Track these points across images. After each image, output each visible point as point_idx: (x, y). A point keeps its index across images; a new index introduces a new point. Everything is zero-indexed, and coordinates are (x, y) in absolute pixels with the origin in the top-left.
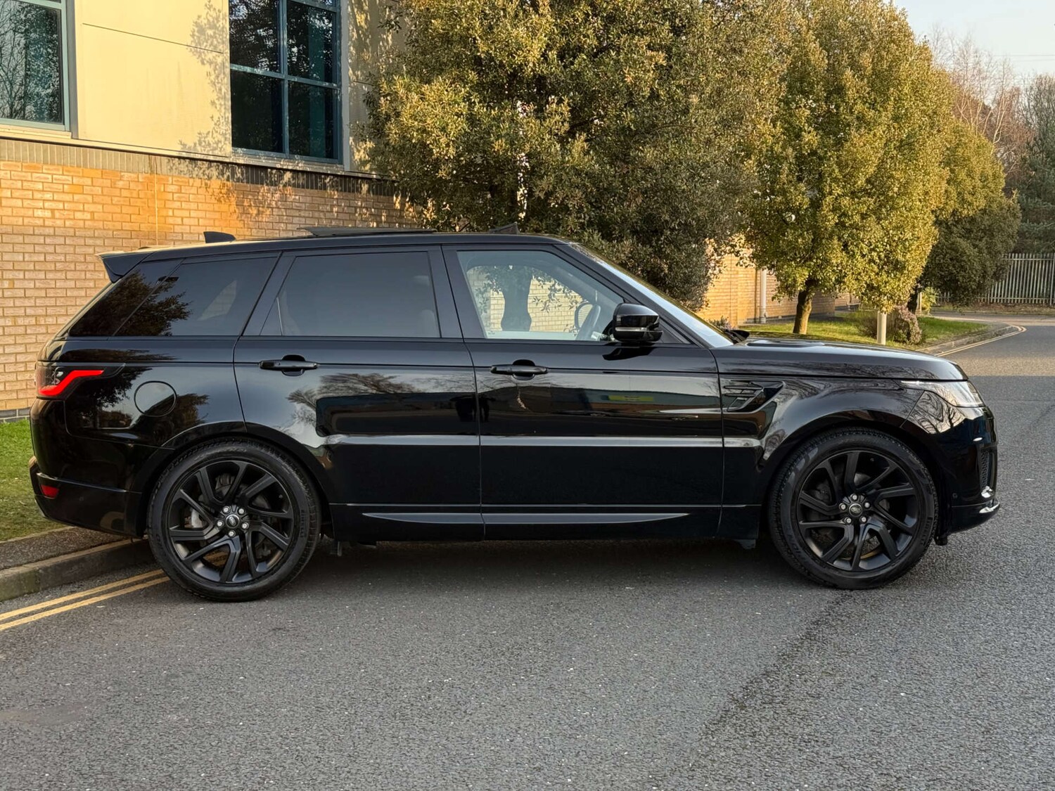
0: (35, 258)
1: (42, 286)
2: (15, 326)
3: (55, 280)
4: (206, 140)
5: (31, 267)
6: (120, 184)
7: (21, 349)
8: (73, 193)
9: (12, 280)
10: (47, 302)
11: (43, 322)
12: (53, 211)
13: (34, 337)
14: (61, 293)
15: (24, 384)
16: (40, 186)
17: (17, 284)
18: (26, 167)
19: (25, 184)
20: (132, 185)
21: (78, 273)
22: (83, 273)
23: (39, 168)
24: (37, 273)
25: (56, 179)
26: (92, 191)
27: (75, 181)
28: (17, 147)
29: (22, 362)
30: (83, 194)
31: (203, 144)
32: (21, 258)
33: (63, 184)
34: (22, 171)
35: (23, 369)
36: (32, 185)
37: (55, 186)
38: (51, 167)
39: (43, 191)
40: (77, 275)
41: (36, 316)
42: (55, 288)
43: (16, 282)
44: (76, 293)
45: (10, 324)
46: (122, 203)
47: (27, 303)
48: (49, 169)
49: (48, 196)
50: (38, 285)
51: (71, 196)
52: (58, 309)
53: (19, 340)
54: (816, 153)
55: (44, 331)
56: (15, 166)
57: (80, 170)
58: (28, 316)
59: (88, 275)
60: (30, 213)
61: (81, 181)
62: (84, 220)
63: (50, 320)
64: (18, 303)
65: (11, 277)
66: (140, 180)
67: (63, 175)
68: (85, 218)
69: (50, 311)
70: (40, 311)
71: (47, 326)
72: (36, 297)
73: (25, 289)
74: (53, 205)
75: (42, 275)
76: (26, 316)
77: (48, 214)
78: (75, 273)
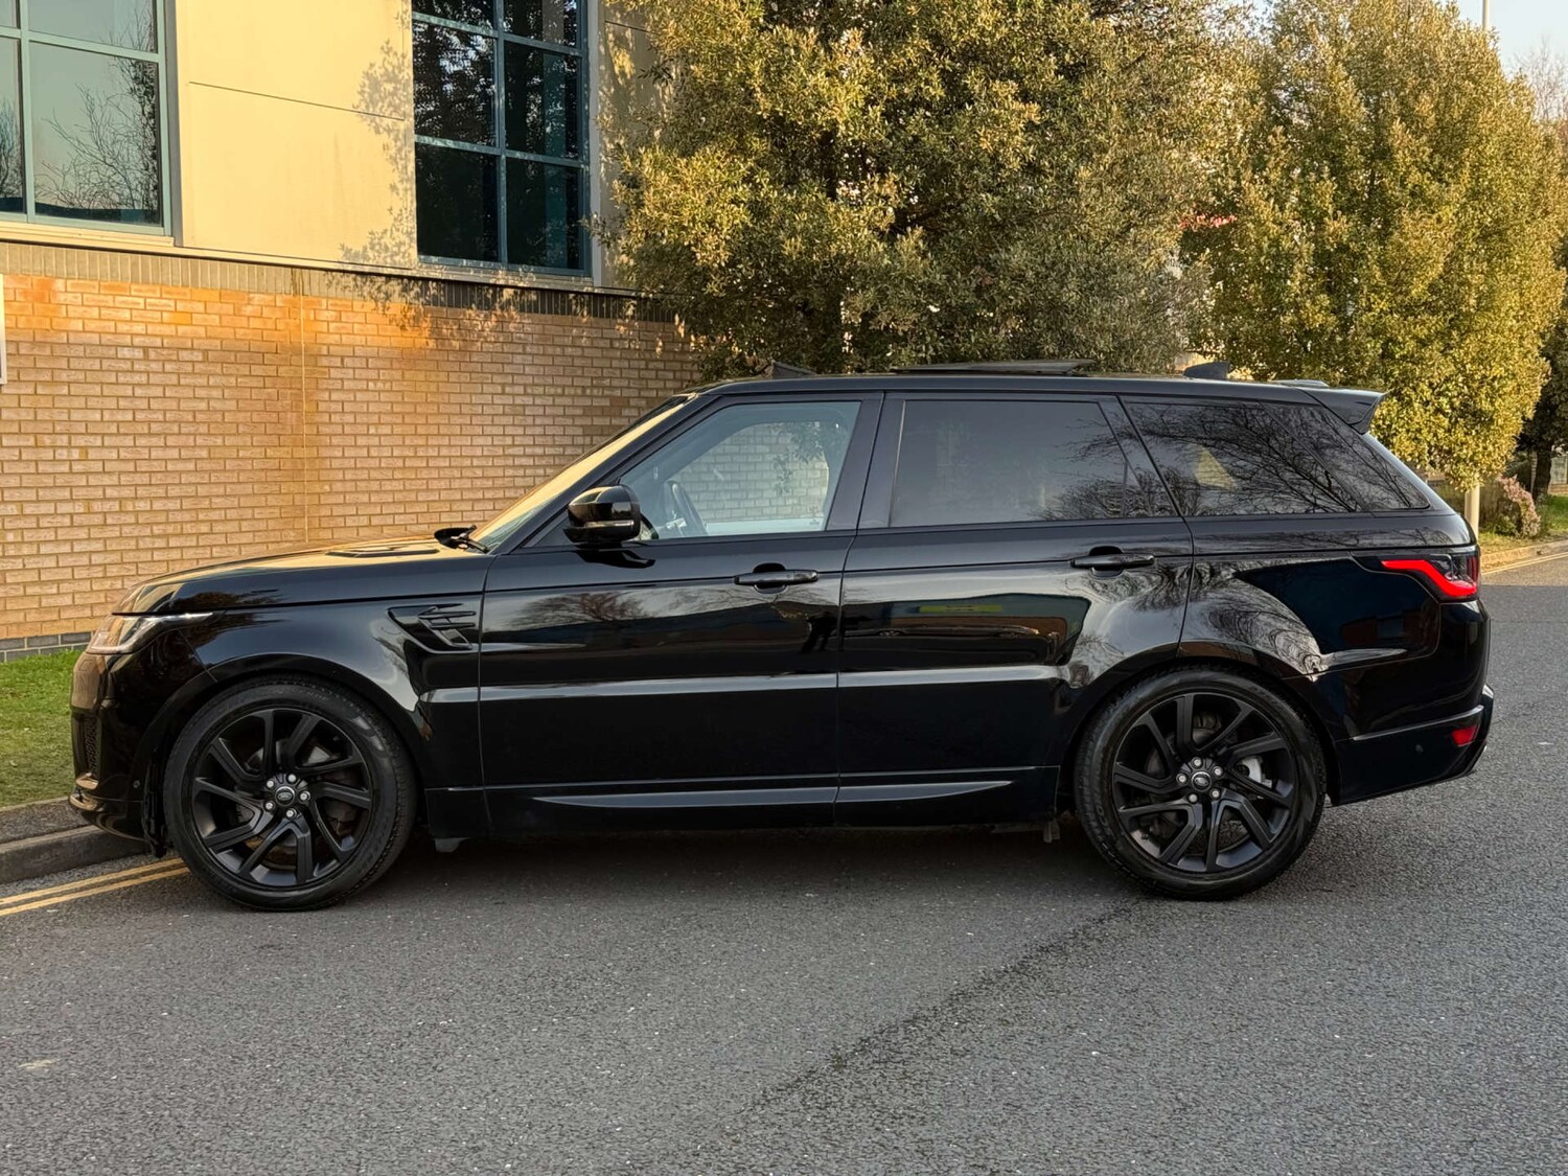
0: (119, 417)
1: (129, 456)
2: (89, 513)
3: (150, 447)
4: (382, 241)
5: (113, 429)
6: (248, 310)
7: (99, 546)
8: (177, 325)
9: (84, 449)
10: (138, 479)
11: (130, 508)
12: (145, 349)
13: (117, 529)
14: (157, 467)
15: (102, 595)
16: (127, 315)
17: (92, 454)
18: (105, 287)
19: (104, 311)
20: (266, 312)
21: (184, 437)
22: (192, 438)
23: (124, 289)
24: (122, 437)
25: (151, 305)
26: (206, 320)
27: (180, 306)
28: (92, 260)
29: (100, 565)
30: (192, 325)
31: (377, 247)
32: (98, 416)
33: (162, 311)
34: (99, 294)
35: (100, 575)
36: (113, 313)
37: (149, 314)
38: (144, 288)
39: (131, 321)
40: (182, 440)
41: (121, 500)
42: (149, 459)
43: (90, 451)
44: (180, 466)
45: (82, 510)
46: (250, 337)
47: (106, 480)
48: (140, 291)
49: (139, 328)
50: (123, 454)
51: (173, 328)
52: (154, 489)
53: (95, 533)
54: (1348, 248)
55: (133, 520)
56: (89, 286)
57: (187, 290)
58: (109, 499)
59: (200, 441)
60: (112, 352)
61: (189, 307)
62: (193, 362)
63: (142, 505)
64: (93, 481)
65: (83, 444)
66: (278, 304)
67: (161, 298)
68: (194, 359)
69: (141, 492)
70: (127, 492)
71: (137, 513)
72: (120, 473)
73: (103, 461)
74: (148, 341)
75: (129, 441)
76: (105, 499)
77: (139, 354)
78: (180, 437)
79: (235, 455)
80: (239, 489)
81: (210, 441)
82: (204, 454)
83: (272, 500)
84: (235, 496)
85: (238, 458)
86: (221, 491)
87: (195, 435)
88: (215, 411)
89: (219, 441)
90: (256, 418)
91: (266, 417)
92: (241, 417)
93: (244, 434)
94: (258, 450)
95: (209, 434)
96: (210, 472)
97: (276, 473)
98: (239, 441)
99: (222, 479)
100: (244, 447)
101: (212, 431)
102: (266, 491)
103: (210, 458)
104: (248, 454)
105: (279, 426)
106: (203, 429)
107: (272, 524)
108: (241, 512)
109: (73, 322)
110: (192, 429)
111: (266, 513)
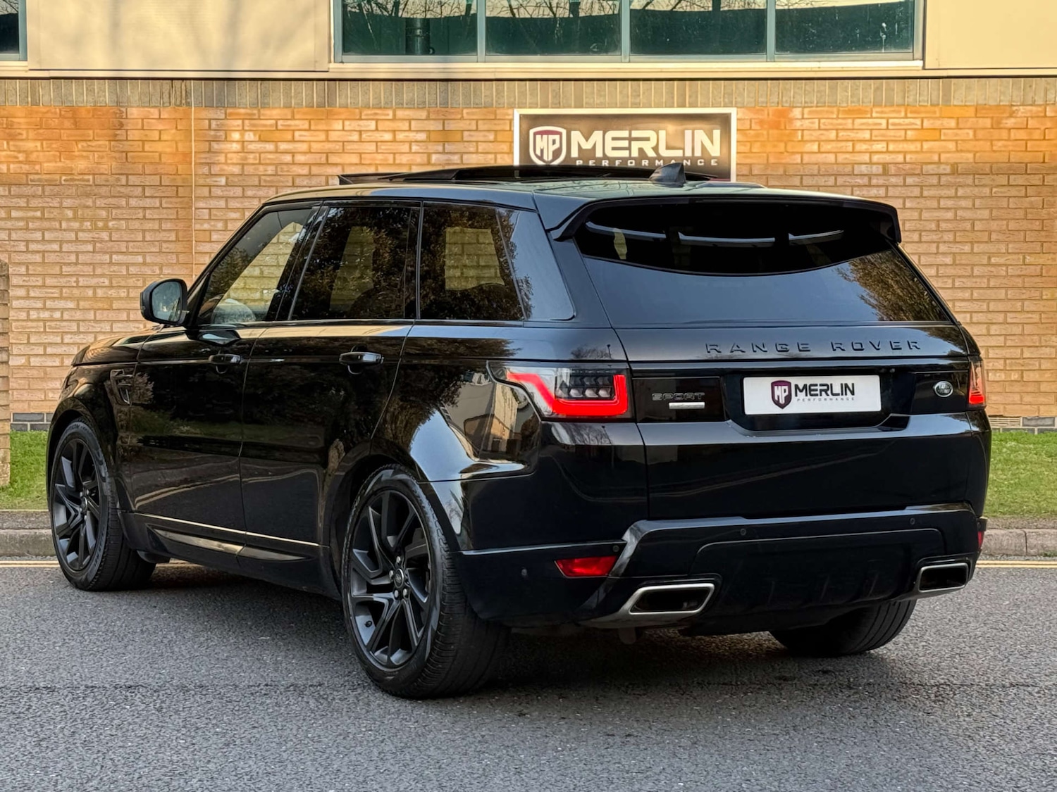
6: (1010, 122)
8: (922, 141)
12: (885, 165)
16: (867, 135)
18: (845, 112)
19: (841, 134)
20: (1032, 123)
21: (925, 245)
22: (935, 245)
23: (866, 112)
25: (894, 124)
26: (957, 135)
27: (926, 124)
28: (832, 89)
30: (940, 140)
33: (906, 130)
34: (838, 118)
36: (852, 135)
37: (892, 133)
38: (887, 109)
39: (871, 140)
46: (1011, 148)
48: (882, 112)
49: (880, 146)
51: (918, 145)
56: (827, 112)
57: (937, 109)
59: (943, 248)
60: (848, 170)
61: (938, 124)
62: (939, 175)
67: (906, 117)
68: (941, 171)
74: (888, 158)
78: (920, 245)
79: (985, 262)
80: (990, 294)
81: (956, 248)
82: (948, 260)
83: (1029, 306)
84: (984, 300)
85: (989, 264)
86: (967, 295)
87: (938, 243)
88: (964, 220)
89: (967, 248)
90: (1012, 225)
91: (1025, 225)
92: (994, 225)
93: (998, 241)
94: (1015, 257)
95: (955, 242)
96: (953, 277)
97: (1038, 279)
98: (991, 248)
99: (969, 285)
100: (998, 254)
101: (958, 239)
102: (1024, 297)
103: (954, 264)
104: (1002, 261)
105: (1043, 233)
106: (950, 237)
107: (1028, 329)
108: (990, 316)
109: (809, 145)
110: (934, 237)
111: (1021, 318)
